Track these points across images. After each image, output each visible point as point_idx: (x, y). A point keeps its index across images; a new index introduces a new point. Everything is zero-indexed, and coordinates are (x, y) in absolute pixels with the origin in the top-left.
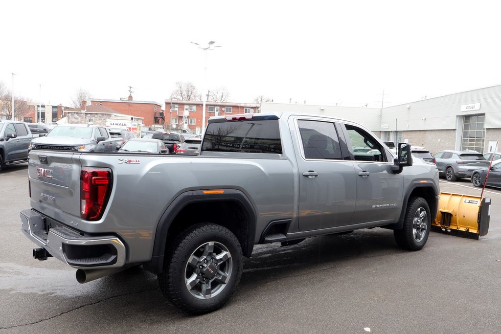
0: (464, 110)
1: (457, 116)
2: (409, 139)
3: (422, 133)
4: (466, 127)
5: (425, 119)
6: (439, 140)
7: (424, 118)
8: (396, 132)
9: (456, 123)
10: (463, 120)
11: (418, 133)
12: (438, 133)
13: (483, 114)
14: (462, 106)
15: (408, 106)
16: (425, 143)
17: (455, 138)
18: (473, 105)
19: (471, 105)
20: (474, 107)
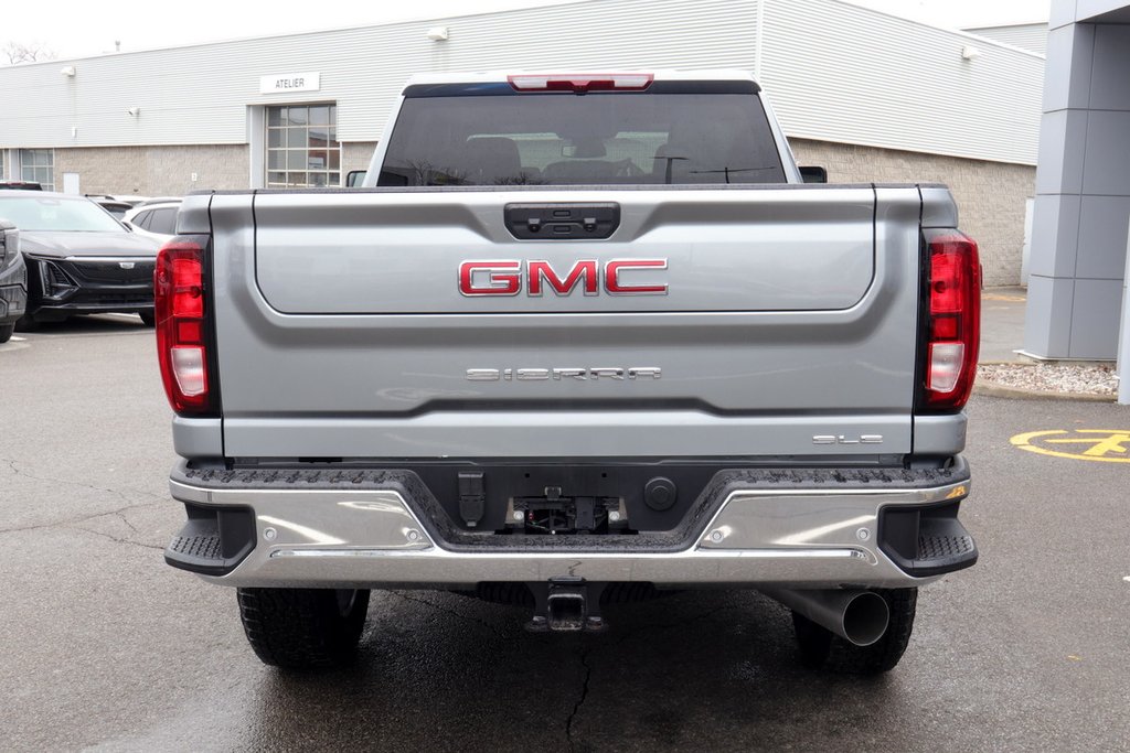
0: (270, 89)
1: (249, 106)
2: (81, 173)
3: (128, 155)
4: (274, 138)
5: (138, 113)
6: (194, 176)
7: (133, 110)
8: (24, 153)
9: (248, 127)
10: (264, 118)
11: (114, 155)
12: (187, 156)
13: (332, 104)
14: (263, 79)
15: (68, 70)
16: (144, 185)
17: (246, 169)
18: (299, 76)
19: (291, 77)
20: (302, 81)
